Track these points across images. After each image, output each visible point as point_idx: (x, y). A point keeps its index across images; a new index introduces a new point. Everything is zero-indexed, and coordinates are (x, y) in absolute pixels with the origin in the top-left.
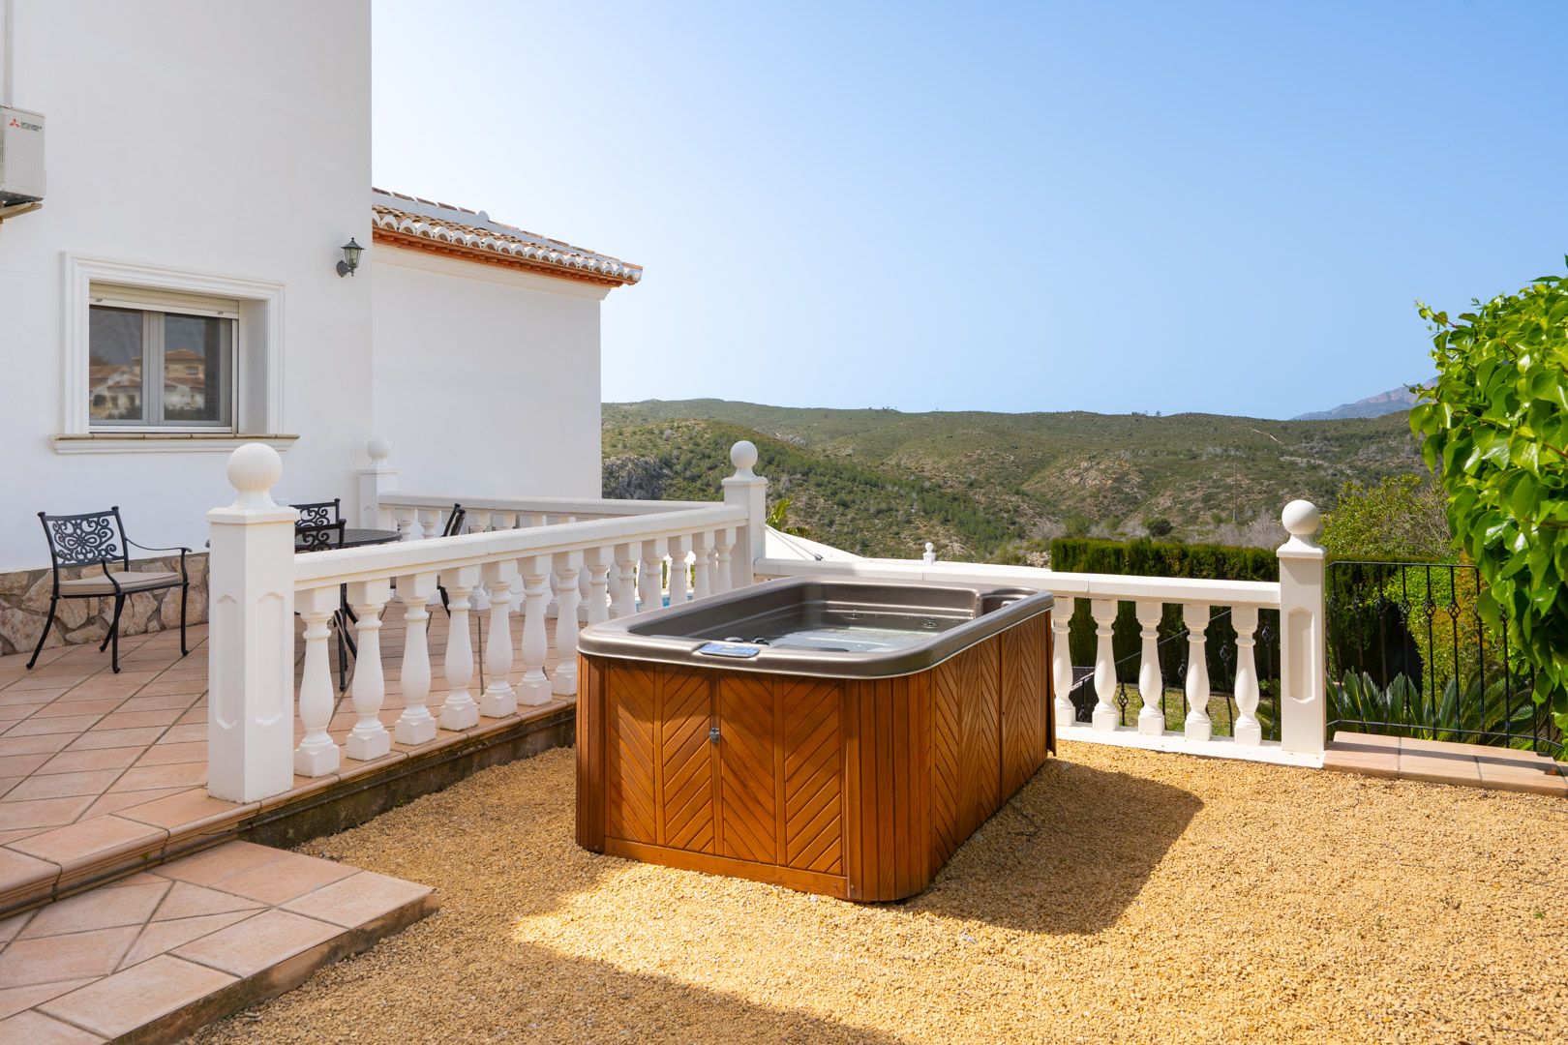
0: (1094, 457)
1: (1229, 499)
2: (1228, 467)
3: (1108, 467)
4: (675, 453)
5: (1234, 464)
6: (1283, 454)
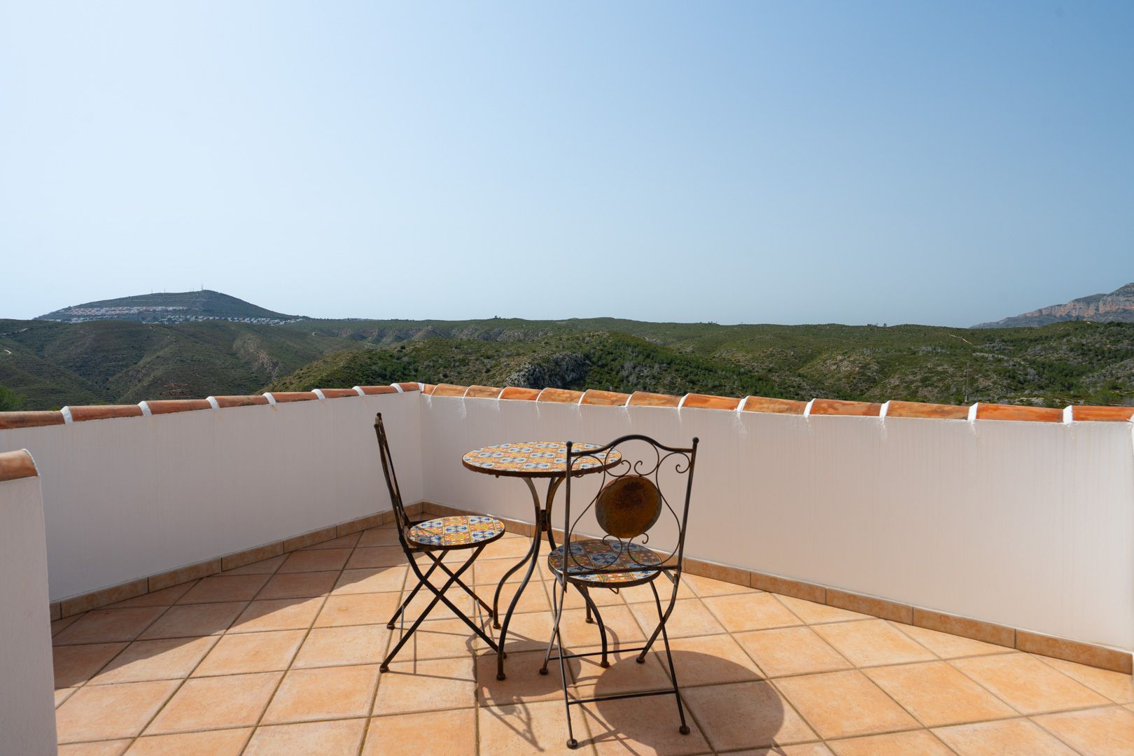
0: (846, 353)
1: (939, 380)
2: (938, 360)
3: (855, 360)
4: (592, 351)
5: (941, 358)
6: (974, 352)
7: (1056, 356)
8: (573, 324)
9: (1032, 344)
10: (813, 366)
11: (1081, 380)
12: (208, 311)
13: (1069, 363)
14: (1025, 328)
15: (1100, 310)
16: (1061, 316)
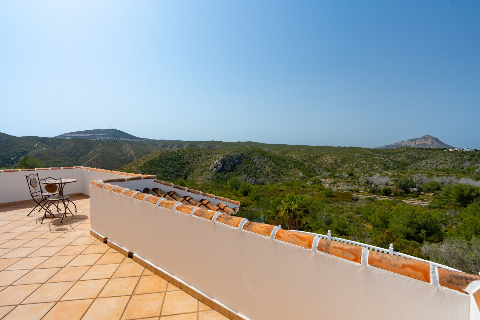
0: (330, 156)
1: (361, 166)
3: (333, 158)
4: (244, 153)
5: (362, 158)
6: (373, 156)
7: (400, 159)
8: (239, 143)
9: (393, 154)
10: (319, 160)
11: (408, 167)
12: (113, 136)
13: (404, 161)
14: (390, 149)
15: (416, 143)
16: (403, 145)
